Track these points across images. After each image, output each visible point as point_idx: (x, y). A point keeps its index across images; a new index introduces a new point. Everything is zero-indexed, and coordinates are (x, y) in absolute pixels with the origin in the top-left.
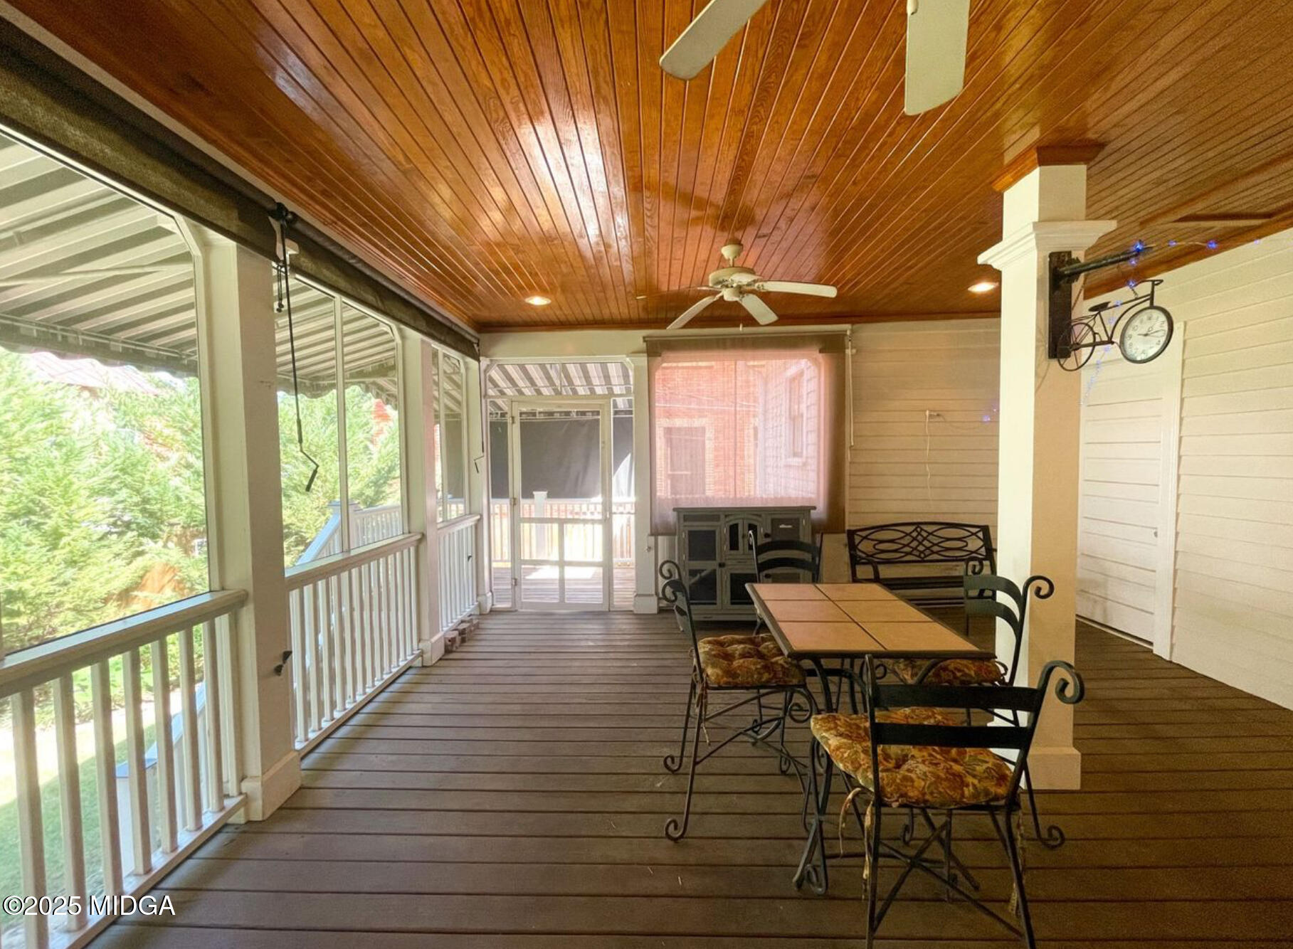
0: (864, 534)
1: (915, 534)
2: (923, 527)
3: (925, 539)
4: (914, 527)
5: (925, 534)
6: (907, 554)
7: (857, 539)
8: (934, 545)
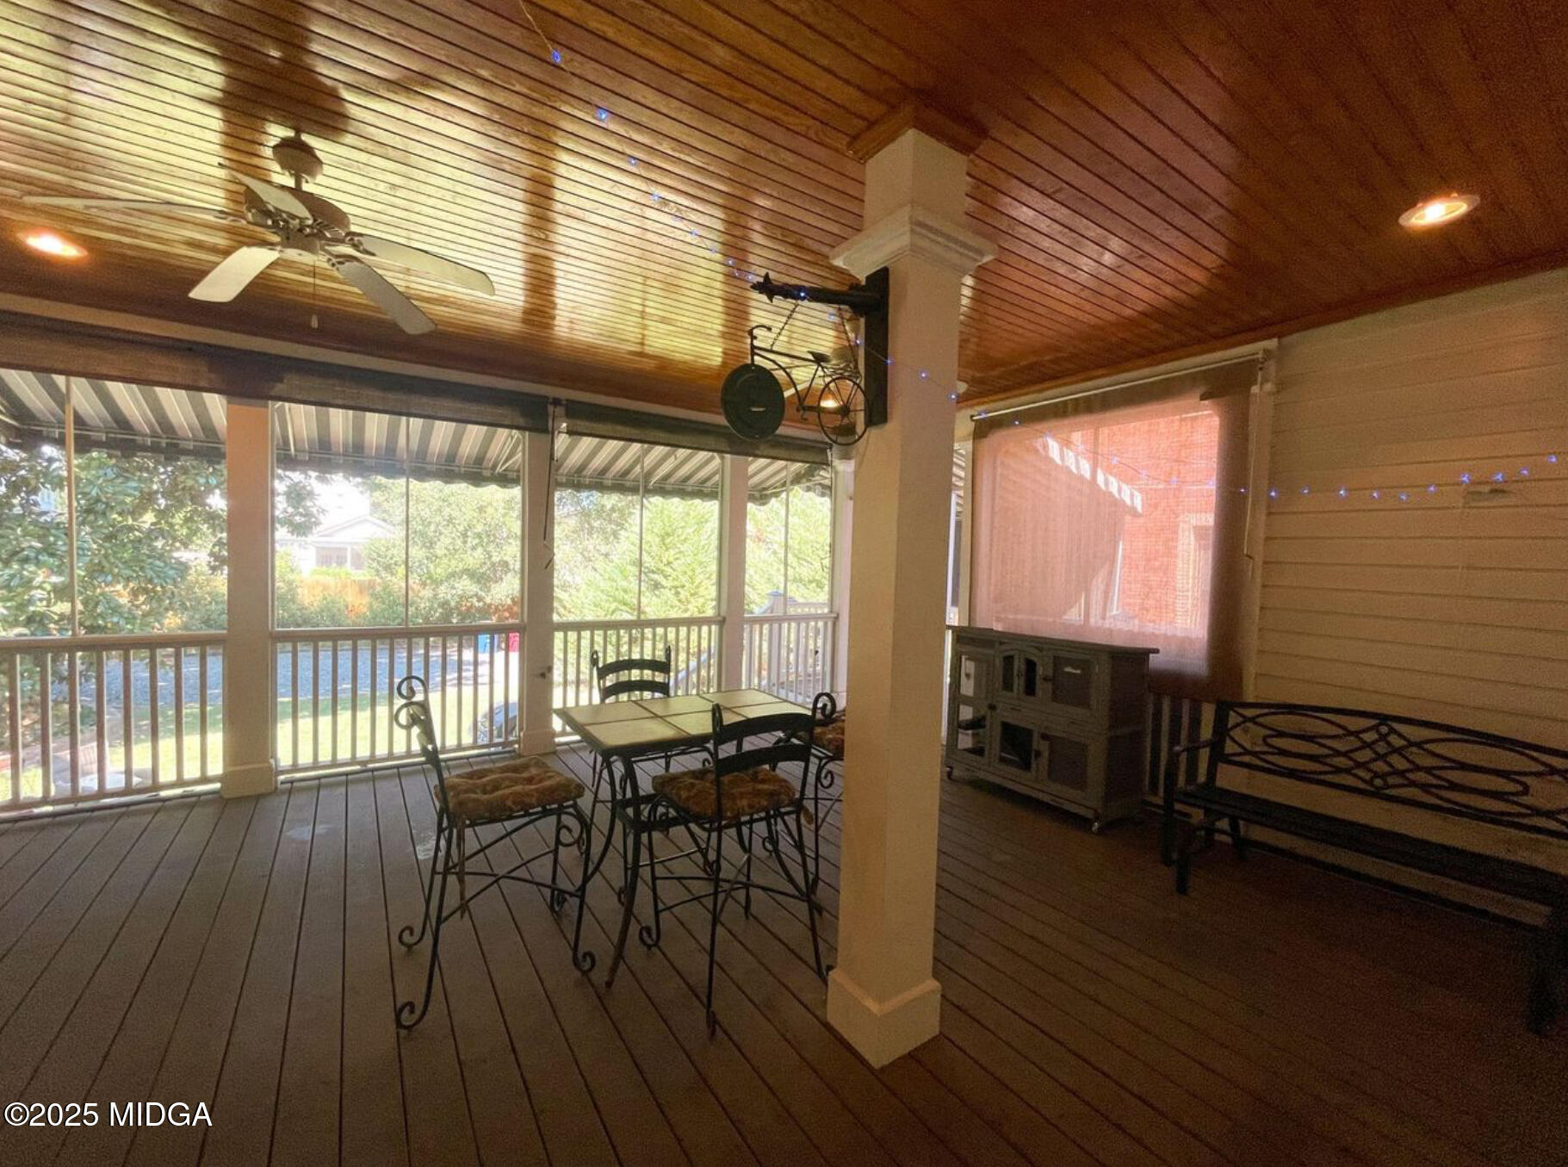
0: (1249, 713)
1: (1369, 737)
2: (1396, 726)
3: (1398, 751)
4: (1373, 722)
5: (1396, 741)
6: (1338, 770)
7: (1233, 719)
8: (1418, 768)
